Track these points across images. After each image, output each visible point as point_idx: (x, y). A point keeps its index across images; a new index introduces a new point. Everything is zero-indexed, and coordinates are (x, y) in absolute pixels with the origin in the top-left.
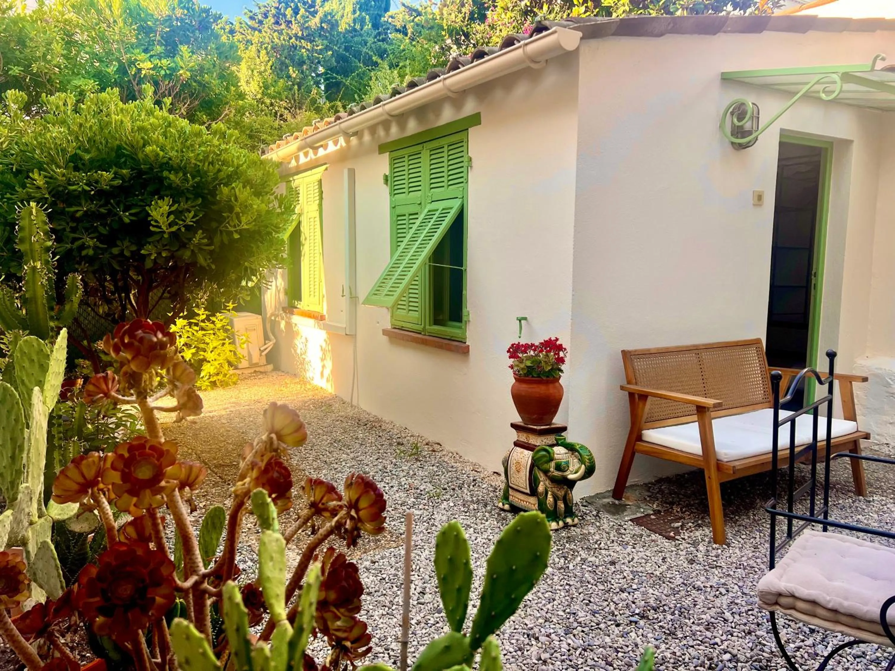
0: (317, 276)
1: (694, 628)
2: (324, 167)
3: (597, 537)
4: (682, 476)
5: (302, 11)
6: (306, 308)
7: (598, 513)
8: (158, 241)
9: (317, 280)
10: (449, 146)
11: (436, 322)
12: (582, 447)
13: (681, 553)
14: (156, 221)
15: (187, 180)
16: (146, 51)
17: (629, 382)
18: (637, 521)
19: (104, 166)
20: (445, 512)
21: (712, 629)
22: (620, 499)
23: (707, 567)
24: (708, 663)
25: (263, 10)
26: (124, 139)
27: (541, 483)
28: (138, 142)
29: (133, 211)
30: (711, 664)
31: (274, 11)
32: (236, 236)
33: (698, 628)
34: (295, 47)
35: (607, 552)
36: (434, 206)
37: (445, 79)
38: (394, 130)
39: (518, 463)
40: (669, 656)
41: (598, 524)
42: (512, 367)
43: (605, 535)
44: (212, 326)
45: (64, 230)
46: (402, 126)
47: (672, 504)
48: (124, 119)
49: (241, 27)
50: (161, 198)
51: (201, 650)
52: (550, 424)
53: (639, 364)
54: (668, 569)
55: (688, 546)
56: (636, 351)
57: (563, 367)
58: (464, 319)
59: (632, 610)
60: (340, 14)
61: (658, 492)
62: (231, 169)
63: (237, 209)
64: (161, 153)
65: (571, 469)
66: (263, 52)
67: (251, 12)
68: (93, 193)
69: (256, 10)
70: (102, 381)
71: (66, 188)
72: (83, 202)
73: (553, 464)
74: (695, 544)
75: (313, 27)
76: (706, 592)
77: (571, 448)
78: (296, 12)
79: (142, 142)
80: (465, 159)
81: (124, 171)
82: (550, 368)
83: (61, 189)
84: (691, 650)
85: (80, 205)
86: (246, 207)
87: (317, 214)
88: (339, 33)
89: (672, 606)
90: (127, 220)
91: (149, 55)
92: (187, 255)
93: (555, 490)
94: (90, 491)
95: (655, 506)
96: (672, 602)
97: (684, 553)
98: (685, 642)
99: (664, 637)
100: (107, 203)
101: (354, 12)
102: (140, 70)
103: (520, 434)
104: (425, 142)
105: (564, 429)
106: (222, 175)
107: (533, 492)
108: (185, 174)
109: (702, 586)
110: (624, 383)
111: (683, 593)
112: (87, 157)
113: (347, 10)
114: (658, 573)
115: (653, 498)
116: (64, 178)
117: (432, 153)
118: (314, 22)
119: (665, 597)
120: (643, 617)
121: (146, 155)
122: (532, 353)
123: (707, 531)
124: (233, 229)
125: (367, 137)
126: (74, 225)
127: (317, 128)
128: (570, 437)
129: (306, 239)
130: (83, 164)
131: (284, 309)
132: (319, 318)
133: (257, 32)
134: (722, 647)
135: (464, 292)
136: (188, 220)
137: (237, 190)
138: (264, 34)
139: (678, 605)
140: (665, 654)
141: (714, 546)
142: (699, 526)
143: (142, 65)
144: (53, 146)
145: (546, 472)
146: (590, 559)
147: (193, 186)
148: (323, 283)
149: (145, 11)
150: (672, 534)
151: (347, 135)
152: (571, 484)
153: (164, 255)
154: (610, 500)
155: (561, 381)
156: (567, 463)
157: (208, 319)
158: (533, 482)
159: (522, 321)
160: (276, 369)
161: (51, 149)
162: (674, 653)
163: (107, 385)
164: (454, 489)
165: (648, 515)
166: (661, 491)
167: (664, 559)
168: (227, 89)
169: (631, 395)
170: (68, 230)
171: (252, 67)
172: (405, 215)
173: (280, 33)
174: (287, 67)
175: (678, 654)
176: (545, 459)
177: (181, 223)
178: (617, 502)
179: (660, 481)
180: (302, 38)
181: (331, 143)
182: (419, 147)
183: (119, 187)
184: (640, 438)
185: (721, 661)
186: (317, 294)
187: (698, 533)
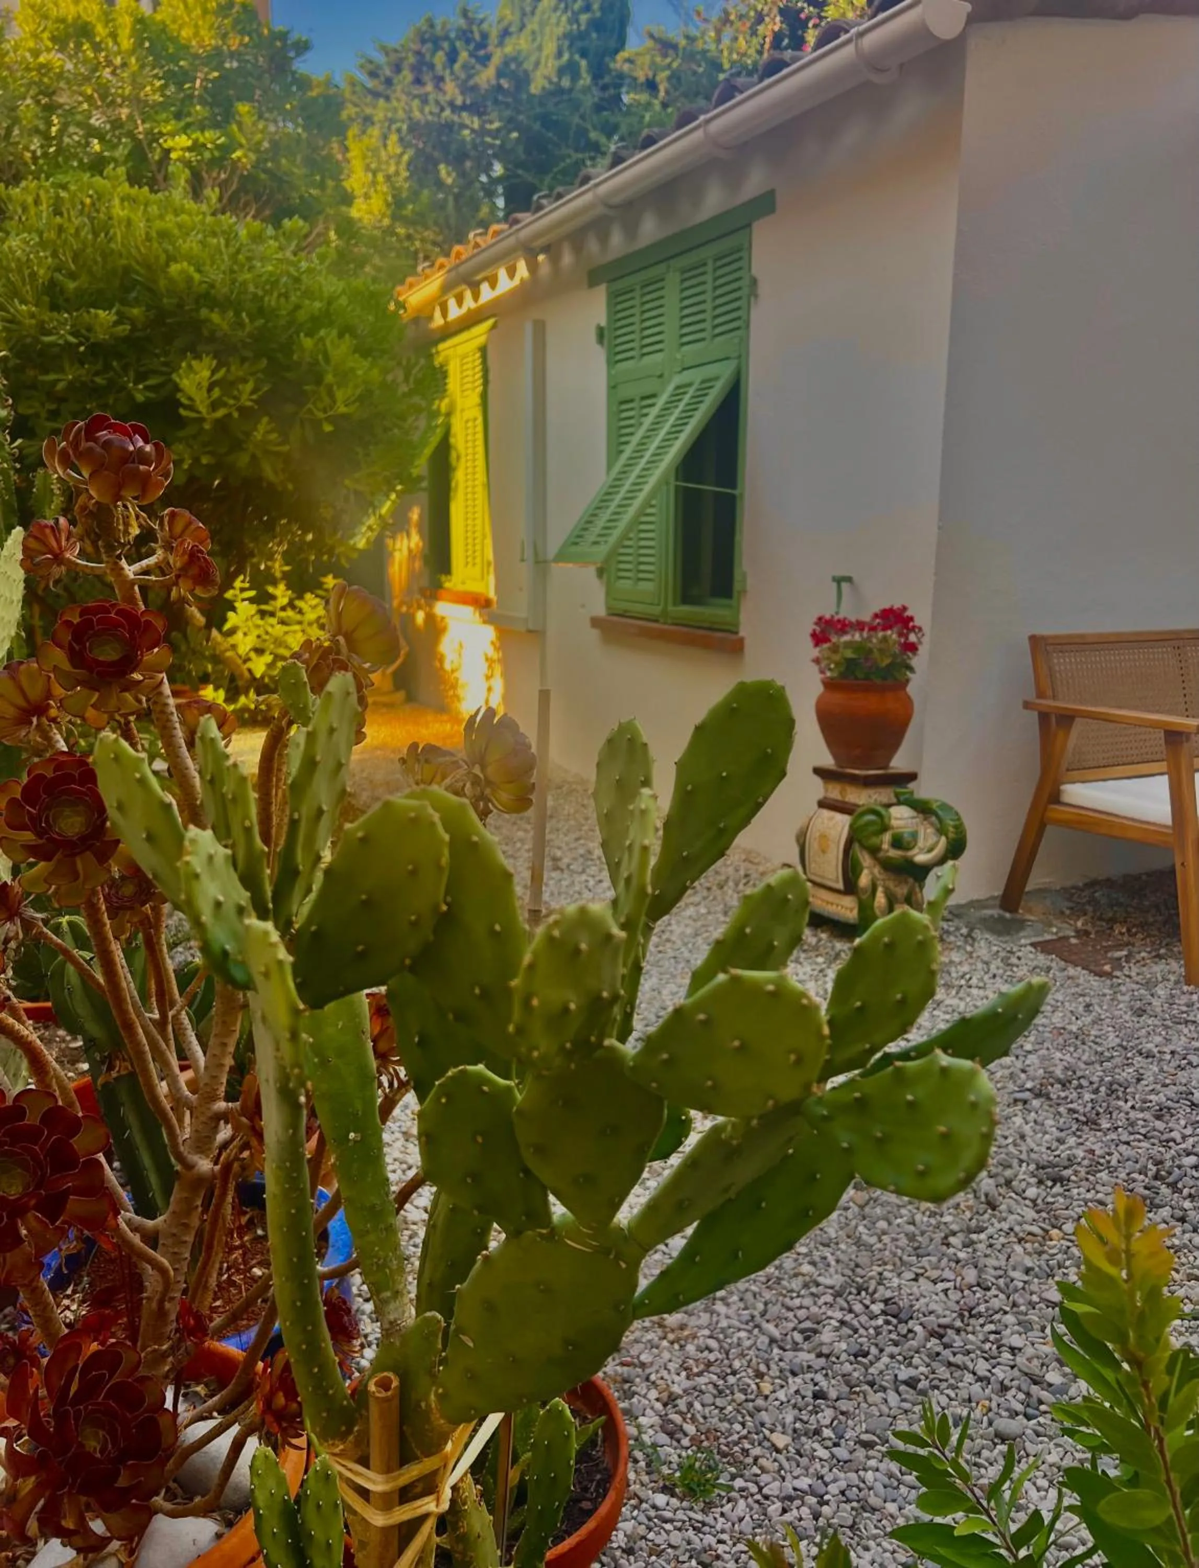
0: (478, 528)
1: (1133, 1115)
2: (490, 322)
3: (966, 968)
4: (1137, 878)
5: (464, 55)
6: (460, 588)
7: (971, 930)
8: (194, 437)
9: (478, 534)
10: (716, 260)
11: (686, 598)
12: (945, 807)
13: (1119, 997)
14: (190, 399)
15: (241, 325)
16: (178, 116)
17: (1040, 694)
18: (1043, 947)
19: (100, 301)
20: (690, 922)
21: (1167, 1117)
22: (1013, 909)
23: (1169, 1023)
24: (1154, 1169)
25: (393, 57)
26: (133, 251)
27: (865, 872)
28: (157, 258)
29: (151, 382)
30: (1158, 1171)
31: (412, 59)
32: (328, 428)
33: (1141, 1115)
34: (449, 127)
35: (981, 992)
36: (686, 377)
37: (708, 121)
38: (617, 239)
39: (823, 837)
40: (1082, 1154)
41: (969, 948)
42: (817, 661)
43: (980, 965)
44: (298, 617)
45: (37, 415)
46: (631, 231)
47: (1112, 921)
48: (132, 216)
49: (354, 93)
50: (198, 357)
51: (138, 775)
52: (886, 767)
53: (1061, 662)
54: (1094, 1022)
55: (1135, 986)
56: (1056, 637)
57: (915, 662)
58: (737, 586)
59: (1019, 1082)
60: (533, 59)
61: (1089, 902)
62: (317, 305)
63: (329, 378)
64: (197, 276)
65: (921, 843)
66: (394, 138)
67: (371, 62)
68: (82, 349)
69: (381, 59)
70: (48, 531)
71: (37, 340)
72: (67, 366)
73: (887, 837)
74: (1149, 985)
75: (484, 86)
76: (1161, 1060)
77: (923, 809)
78: (452, 57)
79: (163, 258)
80: (745, 283)
81: (136, 311)
82: (887, 661)
83: (29, 340)
84: (1122, 1148)
85: (62, 370)
86: (344, 376)
87: (477, 413)
88: (531, 96)
89: (1095, 1079)
90: (140, 398)
91: (182, 124)
92: (243, 460)
93: (891, 885)
94: (35, 720)
95: (1079, 924)
96: (1096, 1073)
97: (1127, 998)
98: (1113, 1136)
99: (1075, 1127)
100: (107, 368)
101: (559, 54)
102: (168, 152)
103: (830, 787)
104: (672, 257)
105: (912, 777)
106: (302, 315)
107: (850, 888)
108: (237, 314)
109: (1155, 1050)
110: (1031, 696)
111: (1118, 1061)
112: (72, 285)
113: (545, 52)
114: (1074, 1028)
115: (1078, 911)
116: (33, 322)
117: (687, 275)
118: (486, 77)
119: (1083, 1066)
120: (1038, 1095)
121: (171, 280)
122: (857, 637)
123: (1174, 965)
124: (321, 415)
125: (567, 259)
126: (53, 407)
127: (477, 245)
128: (922, 790)
129: (458, 458)
130: (67, 300)
131: (422, 592)
132: (480, 603)
133: (381, 102)
134: (1183, 1146)
135: (737, 538)
136: (244, 397)
137: (328, 343)
138: (395, 103)
139: (1108, 1079)
140: (1074, 1151)
141: (1185, 988)
142: (1159, 957)
143: (170, 143)
144: (13, 265)
145: (874, 851)
146: (948, 1002)
147: (250, 335)
148: (489, 542)
149: (174, 40)
150: (1107, 968)
151: (530, 252)
152: (920, 873)
153: (205, 460)
154: (995, 912)
155: (911, 689)
156: (915, 835)
157: (291, 605)
158: (850, 870)
159: (844, 585)
160: (410, 698)
161: (11, 271)
162: (1092, 1152)
163: (58, 541)
164: (709, 889)
165: (1066, 938)
166: (1092, 901)
167: (1088, 1006)
168: (322, 186)
169: (1044, 718)
170: (43, 415)
171: (373, 166)
172: (632, 401)
173: (424, 100)
174: (436, 164)
175: (1097, 1153)
176: (872, 829)
177: (231, 402)
178: (1008, 915)
179: (1092, 884)
180: (464, 107)
181: (502, 273)
182: (662, 268)
183: (126, 340)
184: (1055, 798)
185: (1179, 1167)
186: (478, 560)
187: (1158, 969)
